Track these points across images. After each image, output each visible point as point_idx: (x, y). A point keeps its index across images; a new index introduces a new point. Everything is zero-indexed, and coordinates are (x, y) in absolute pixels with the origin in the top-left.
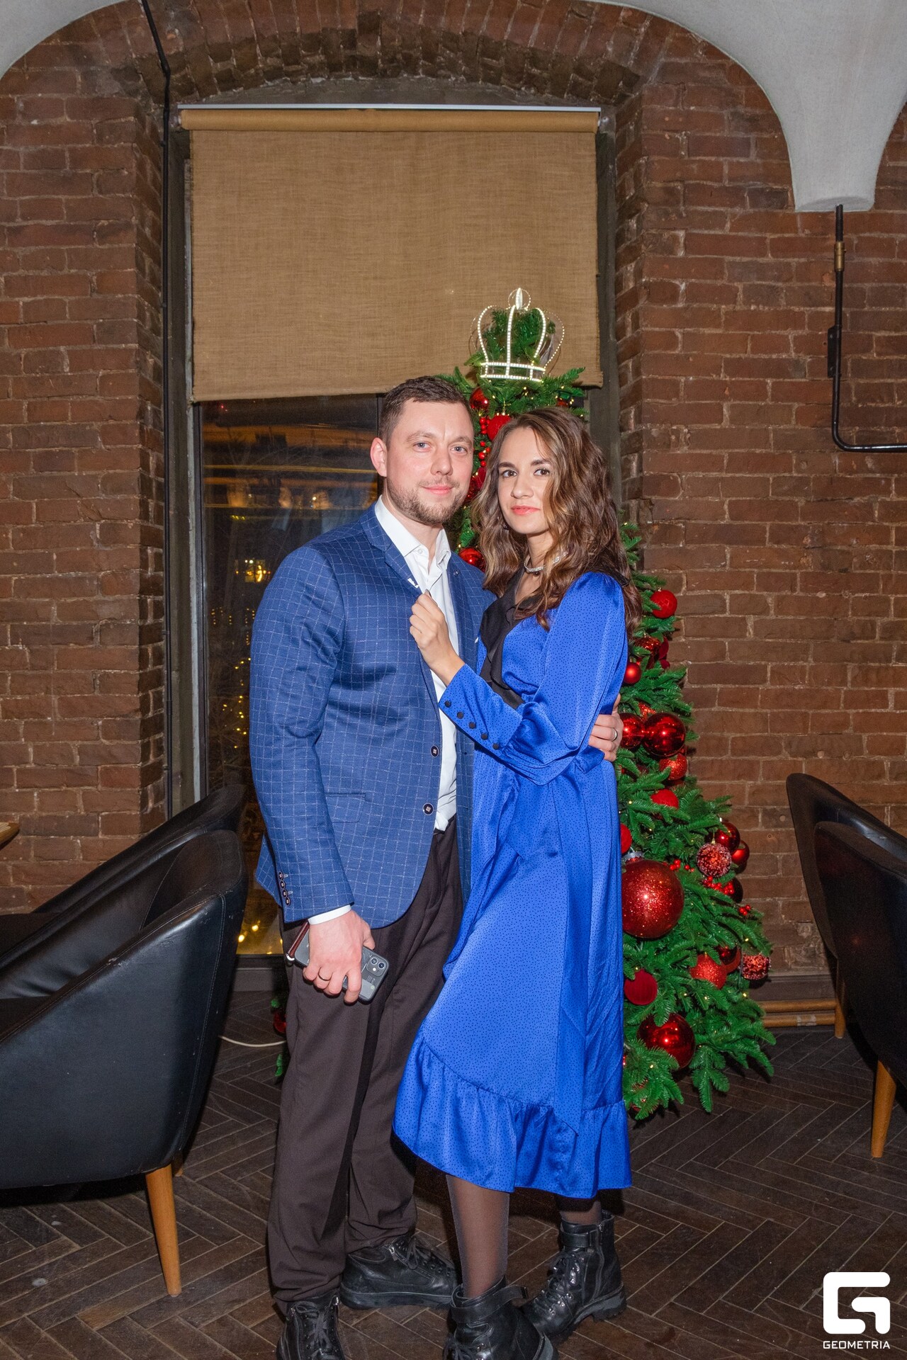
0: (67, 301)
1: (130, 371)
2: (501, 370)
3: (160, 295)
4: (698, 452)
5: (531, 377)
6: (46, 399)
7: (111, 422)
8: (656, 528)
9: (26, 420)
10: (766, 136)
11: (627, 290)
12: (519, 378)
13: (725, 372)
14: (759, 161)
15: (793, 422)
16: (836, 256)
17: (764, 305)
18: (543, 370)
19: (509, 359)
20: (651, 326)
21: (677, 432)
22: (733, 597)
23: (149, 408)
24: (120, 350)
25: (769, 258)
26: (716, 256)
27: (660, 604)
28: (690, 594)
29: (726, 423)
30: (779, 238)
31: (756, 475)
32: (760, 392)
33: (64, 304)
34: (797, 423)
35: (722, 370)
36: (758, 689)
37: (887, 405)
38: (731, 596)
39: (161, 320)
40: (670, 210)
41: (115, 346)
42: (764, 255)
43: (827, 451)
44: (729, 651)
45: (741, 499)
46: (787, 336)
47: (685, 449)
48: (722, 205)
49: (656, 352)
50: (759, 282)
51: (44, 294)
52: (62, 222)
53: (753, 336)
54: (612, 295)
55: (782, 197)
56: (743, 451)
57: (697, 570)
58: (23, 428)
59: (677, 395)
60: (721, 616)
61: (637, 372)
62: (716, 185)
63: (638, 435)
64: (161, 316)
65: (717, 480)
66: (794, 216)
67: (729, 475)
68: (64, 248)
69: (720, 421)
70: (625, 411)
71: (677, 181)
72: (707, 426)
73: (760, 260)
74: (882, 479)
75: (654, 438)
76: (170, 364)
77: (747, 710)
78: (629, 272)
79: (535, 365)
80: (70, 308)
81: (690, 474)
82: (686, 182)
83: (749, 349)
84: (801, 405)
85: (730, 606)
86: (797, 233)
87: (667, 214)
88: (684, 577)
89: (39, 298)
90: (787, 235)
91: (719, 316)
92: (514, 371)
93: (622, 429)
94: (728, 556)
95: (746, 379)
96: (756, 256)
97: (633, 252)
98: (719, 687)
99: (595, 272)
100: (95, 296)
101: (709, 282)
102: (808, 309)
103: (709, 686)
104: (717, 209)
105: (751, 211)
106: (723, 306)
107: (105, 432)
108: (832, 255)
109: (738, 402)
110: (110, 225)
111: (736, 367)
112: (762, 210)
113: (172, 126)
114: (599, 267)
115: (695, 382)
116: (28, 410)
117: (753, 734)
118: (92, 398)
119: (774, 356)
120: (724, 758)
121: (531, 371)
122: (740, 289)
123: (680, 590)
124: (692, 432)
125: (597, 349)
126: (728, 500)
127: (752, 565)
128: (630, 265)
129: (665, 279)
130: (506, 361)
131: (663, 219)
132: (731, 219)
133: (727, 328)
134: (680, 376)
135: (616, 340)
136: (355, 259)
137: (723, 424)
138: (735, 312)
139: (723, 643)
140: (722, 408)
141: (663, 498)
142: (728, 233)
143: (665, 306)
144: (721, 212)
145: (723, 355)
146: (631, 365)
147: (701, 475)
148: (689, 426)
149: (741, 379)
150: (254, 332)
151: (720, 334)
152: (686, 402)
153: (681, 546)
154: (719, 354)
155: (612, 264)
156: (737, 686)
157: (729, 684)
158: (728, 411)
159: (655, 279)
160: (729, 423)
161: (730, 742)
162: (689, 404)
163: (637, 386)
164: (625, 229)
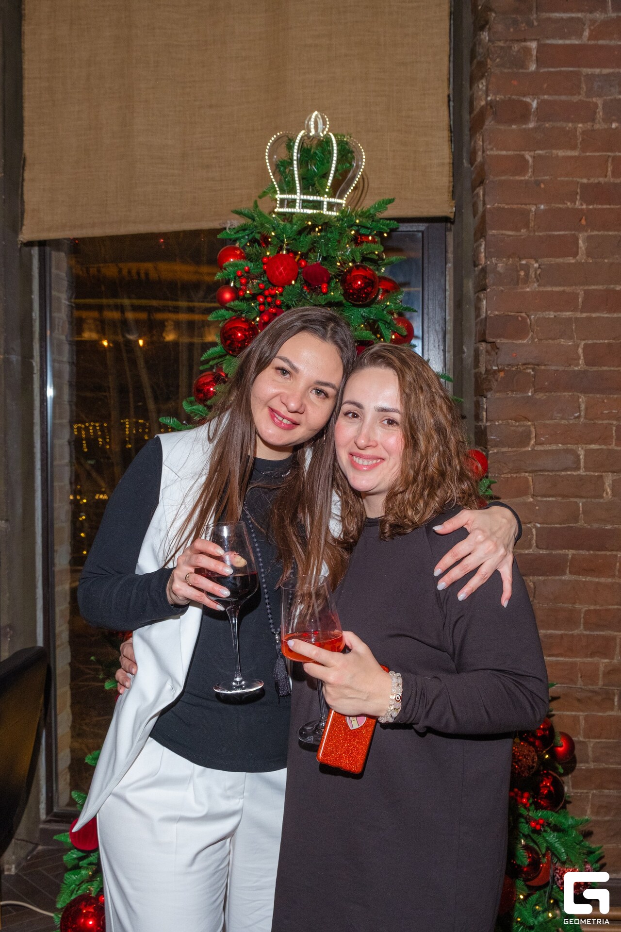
2: (292, 203)
4: (549, 289)
5: (325, 210)
8: (502, 374)
11: (478, 110)
12: (309, 211)
13: (582, 199)
18: (343, 201)
19: (298, 191)
20: (497, 149)
21: (527, 268)
22: (588, 453)
26: (571, 69)
28: (540, 448)
29: (582, 257)
31: (615, 315)
35: (578, 197)
36: (616, 556)
38: (586, 451)
40: (520, 19)
44: (584, 512)
45: (598, 342)
47: (532, 287)
48: (579, 11)
49: (503, 178)
53: (614, 158)
54: (466, 117)
56: (600, 287)
57: (547, 422)
59: (527, 226)
60: (575, 473)
61: (485, 201)
63: (484, 270)
65: (569, 320)
67: (584, 315)
69: (575, 255)
70: (477, 244)
72: (560, 260)
75: (500, 274)
77: (603, 580)
78: (481, 90)
79: (329, 197)
81: (540, 315)
83: (609, 173)
85: (585, 462)
87: (515, 22)
88: (533, 429)
91: (575, 136)
92: (306, 204)
93: (475, 265)
94: (583, 407)
95: (605, 207)
96: (618, 67)
97: (482, 69)
98: (570, 553)
99: (446, 92)
101: (563, 98)
103: (560, 552)
104: (573, 15)
105: (614, 15)
106: (580, 125)
109: (595, 233)
111: (593, 193)
115: (545, 211)
117: (610, 607)
120: (576, 632)
121: (325, 203)
122: (599, 105)
123: (528, 444)
124: (542, 267)
125: (449, 177)
126: (583, 343)
127: (610, 416)
128: (481, 81)
129: (513, 97)
130: (295, 193)
131: (512, 30)
132: (589, 26)
133: (584, 150)
134: (529, 204)
135: (469, 166)
136: (190, 87)
137: (578, 257)
138: (593, 130)
139: (577, 504)
140: (578, 239)
141: (510, 341)
142: (587, 42)
143: (514, 127)
144: (578, 18)
145: (578, 180)
146: (481, 193)
147: (552, 315)
148: (540, 260)
149: (600, 206)
150: (85, 167)
151: (575, 156)
152: (536, 234)
153: (530, 394)
154: (575, 179)
155: (466, 84)
156: (592, 552)
157: (583, 550)
158: (584, 243)
159: (503, 97)
160: (585, 257)
161: (582, 615)
162: (540, 236)
163: (483, 216)
164: (477, 43)
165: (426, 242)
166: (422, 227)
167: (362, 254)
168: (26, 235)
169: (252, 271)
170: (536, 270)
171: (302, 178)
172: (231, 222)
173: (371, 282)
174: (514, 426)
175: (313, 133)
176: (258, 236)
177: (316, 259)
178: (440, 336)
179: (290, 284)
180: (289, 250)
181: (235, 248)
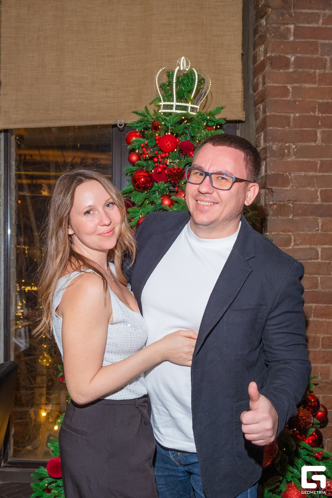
2: (171, 107)
4: (301, 159)
5: (189, 111)
8: (275, 206)
11: (259, 62)
12: (182, 111)
13: (319, 111)
18: (198, 107)
19: (175, 100)
20: (273, 83)
21: (289, 148)
22: (323, 250)
26: (313, 40)
28: (296, 247)
29: (319, 142)
35: (317, 110)
38: (322, 249)
40: (285, 12)
44: (321, 283)
45: (328, 189)
47: (292, 158)
48: (317, 9)
49: (276, 98)
54: (251, 66)
56: (329, 159)
57: (301, 233)
59: (289, 125)
60: (316, 261)
61: (264, 112)
63: (265, 149)
65: (313, 177)
67: (321, 174)
69: (315, 141)
70: (258, 135)
72: (307, 144)
75: (274, 151)
77: (331, 320)
78: (261, 51)
79: (192, 104)
81: (296, 174)
85: (321, 255)
87: (283, 15)
88: (293, 237)
91: (315, 76)
94: (320, 224)
95: (331, 115)
97: (263, 39)
98: (314, 305)
99: (241, 52)
101: (308, 56)
104: (314, 11)
106: (318, 71)
109: (326, 129)
111: (325, 108)
114: (243, 48)
115: (299, 117)
120: (317, 350)
121: (189, 107)
122: (328, 60)
123: (290, 245)
124: (298, 147)
125: (242, 98)
126: (320, 189)
128: (261, 46)
129: (281, 54)
130: (173, 101)
131: (281, 18)
132: (323, 17)
133: (320, 84)
134: (290, 113)
135: (253, 93)
136: (97, 45)
137: (317, 143)
138: (325, 74)
139: (317, 278)
140: (317, 133)
141: (280, 188)
142: (321, 26)
143: (281, 71)
144: (317, 13)
145: (317, 100)
146: (262, 107)
147: (303, 174)
148: (296, 144)
149: (328, 115)
150: (36, 88)
151: (315, 87)
152: (294, 129)
153: (291, 217)
154: (315, 100)
155: (251, 47)
156: (325, 305)
157: (320, 303)
158: (320, 135)
159: (275, 54)
160: (321, 142)
161: (321, 340)
162: (296, 131)
163: (265, 119)
164: (259, 25)
169: (149, 144)
170: (294, 149)
171: (178, 93)
172: (120, 121)
174: (282, 235)
175: (182, 68)
177: (187, 137)
179: (173, 151)
180: (171, 133)
181: (136, 132)
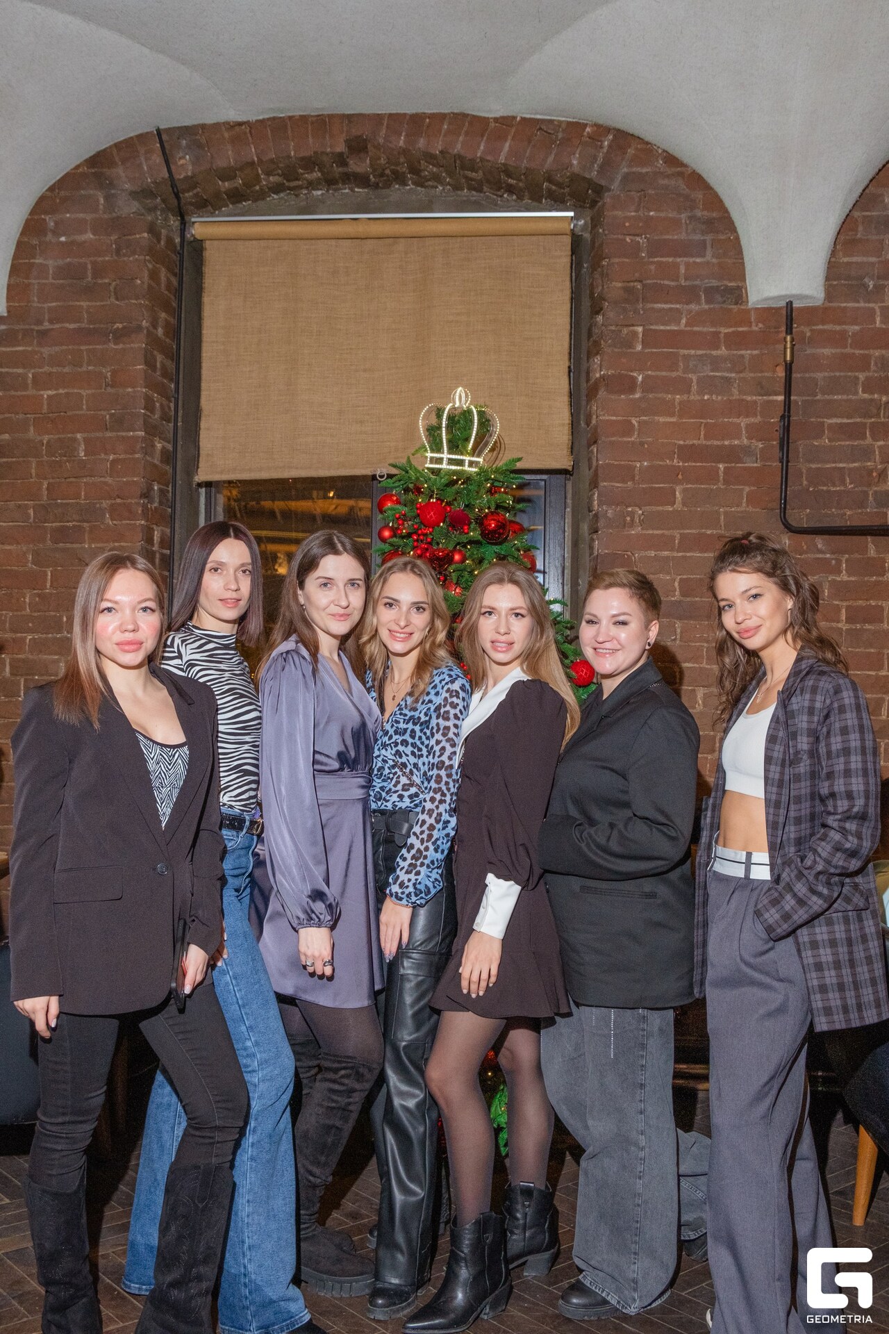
0: (85, 394)
1: (137, 456)
2: (440, 460)
3: (173, 386)
4: (651, 532)
5: (467, 466)
6: (63, 480)
7: (119, 501)
9: (45, 498)
10: (723, 237)
11: (593, 380)
12: (454, 468)
13: (679, 457)
14: (714, 260)
15: (744, 505)
16: (785, 348)
17: (717, 395)
18: (480, 460)
19: (446, 451)
20: (608, 415)
21: (632, 514)
23: (156, 488)
24: (128, 437)
25: (723, 351)
26: (671, 350)
27: (577, 673)
29: (678, 506)
30: (733, 332)
31: (706, 555)
32: (712, 476)
33: (81, 396)
34: (748, 506)
35: (676, 456)
36: (707, 758)
37: (838, 488)
39: (173, 409)
40: (629, 307)
41: (124, 434)
42: (717, 348)
43: (777, 533)
45: (689, 577)
46: (740, 424)
47: (636, 531)
48: (677, 302)
49: (613, 439)
50: (712, 374)
51: (64, 388)
52: (83, 325)
53: (706, 424)
54: (584, 385)
55: (738, 294)
56: (694, 531)
58: (43, 506)
59: (633, 479)
61: (597, 458)
62: (673, 284)
63: (596, 516)
64: (172, 405)
65: (667, 557)
66: (748, 311)
67: (680, 554)
68: (82, 348)
69: (673, 504)
70: (591, 493)
71: (636, 281)
72: (660, 508)
73: (714, 353)
74: (833, 559)
75: (610, 519)
76: (179, 448)
78: (596, 363)
79: (470, 456)
80: (87, 401)
81: (643, 553)
82: (644, 282)
83: (702, 436)
84: (752, 488)
86: (751, 326)
87: (626, 312)
89: (61, 391)
90: (740, 329)
91: (674, 405)
92: (451, 461)
93: (590, 511)
94: (679, 631)
95: (698, 464)
96: (710, 349)
97: (599, 347)
99: (567, 364)
100: (109, 390)
101: (664, 374)
102: (760, 398)
104: (673, 306)
105: (707, 307)
106: (678, 397)
107: (113, 510)
108: (782, 346)
109: (690, 486)
110: (124, 328)
111: (688, 453)
112: (717, 306)
113: (188, 236)
114: (571, 358)
115: (648, 467)
116: (48, 489)
118: (102, 479)
119: (726, 443)
121: (467, 461)
122: (694, 380)
124: (645, 514)
125: (569, 435)
126: (679, 577)
127: (702, 639)
128: (596, 357)
129: (623, 372)
130: (443, 453)
131: (622, 317)
132: (686, 315)
133: (681, 416)
134: (635, 461)
135: (585, 427)
136: (347, 354)
137: (675, 506)
138: (688, 401)
140: (675, 491)
142: (684, 328)
143: (623, 397)
144: (677, 309)
145: (676, 442)
146: (595, 450)
147: (653, 554)
148: (643, 508)
149: (694, 464)
150: (254, 420)
151: (673, 422)
152: (641, 486)
154: (673, 441)
155: (584, 356)
158: (680, 494)
159: (614, 372)
160: (681, 506)
162: (643, 488)
163: (596, 470)
164: (594, 324)
165: (548, 490)
166: (545, 477)
167: (496, 502)
168: (201, 476)
169: (408, 515)
170: (640, 516)
171: (449, 441)
172: (380, 470)
173: (502, 525)
175: (457, 405)
176: (411, 486)
177: (459, 506)
178: (560, 571)
179: (439, 526)
180: (438, 499)
181: (392, 495)
